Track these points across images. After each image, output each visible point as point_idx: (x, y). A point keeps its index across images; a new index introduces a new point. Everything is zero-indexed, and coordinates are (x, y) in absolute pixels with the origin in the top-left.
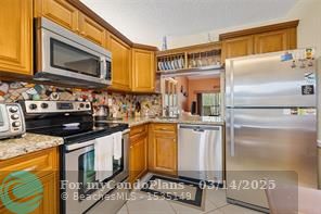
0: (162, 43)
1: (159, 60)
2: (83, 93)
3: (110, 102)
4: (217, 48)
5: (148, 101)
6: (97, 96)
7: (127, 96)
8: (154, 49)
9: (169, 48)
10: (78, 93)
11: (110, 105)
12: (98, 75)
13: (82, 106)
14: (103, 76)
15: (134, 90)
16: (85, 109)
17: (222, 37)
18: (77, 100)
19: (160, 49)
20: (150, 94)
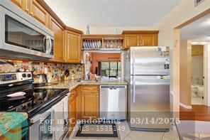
0: (86, 29)
1: (84, 40)
2: (24, 64)
3: (46, 71)
4: (121, 38)
5: (74, 69)
6: (36, 66)
7: (58, 65)
8: (80, 33)
9: (91, 34)
10: (19, 64)
11: (46, 73)
12: (43, 51)
13: (24, 76)
14: (48, 51)
15: (66, 61)
16: (27, 78)
17: (124, 33)
18: (18, 71)
19: (85, 33)
20: (76, 64)
